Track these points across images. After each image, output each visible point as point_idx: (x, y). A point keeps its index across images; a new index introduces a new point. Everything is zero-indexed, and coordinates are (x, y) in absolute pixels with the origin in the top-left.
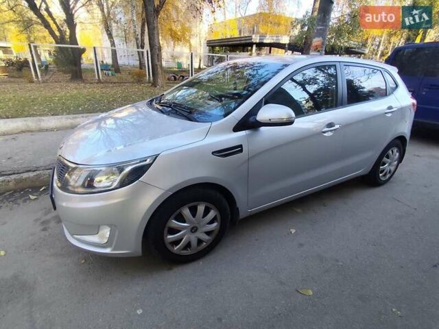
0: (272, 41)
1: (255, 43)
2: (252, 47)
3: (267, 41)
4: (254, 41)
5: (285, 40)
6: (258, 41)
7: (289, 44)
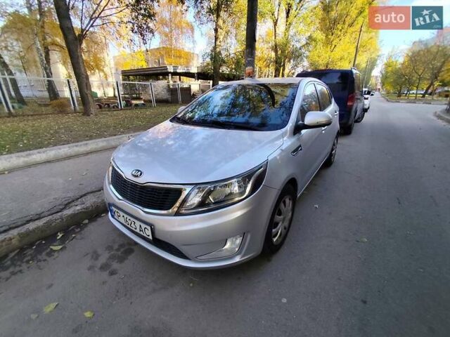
0: (184, 71)
1: (170, 73)
2: (168, 76)
3: (179, 71)
4: (169, 70)
5: (194, 70)
6: (172, 71)
7: (198, 74)
